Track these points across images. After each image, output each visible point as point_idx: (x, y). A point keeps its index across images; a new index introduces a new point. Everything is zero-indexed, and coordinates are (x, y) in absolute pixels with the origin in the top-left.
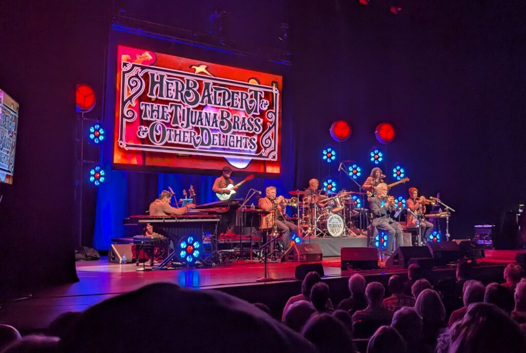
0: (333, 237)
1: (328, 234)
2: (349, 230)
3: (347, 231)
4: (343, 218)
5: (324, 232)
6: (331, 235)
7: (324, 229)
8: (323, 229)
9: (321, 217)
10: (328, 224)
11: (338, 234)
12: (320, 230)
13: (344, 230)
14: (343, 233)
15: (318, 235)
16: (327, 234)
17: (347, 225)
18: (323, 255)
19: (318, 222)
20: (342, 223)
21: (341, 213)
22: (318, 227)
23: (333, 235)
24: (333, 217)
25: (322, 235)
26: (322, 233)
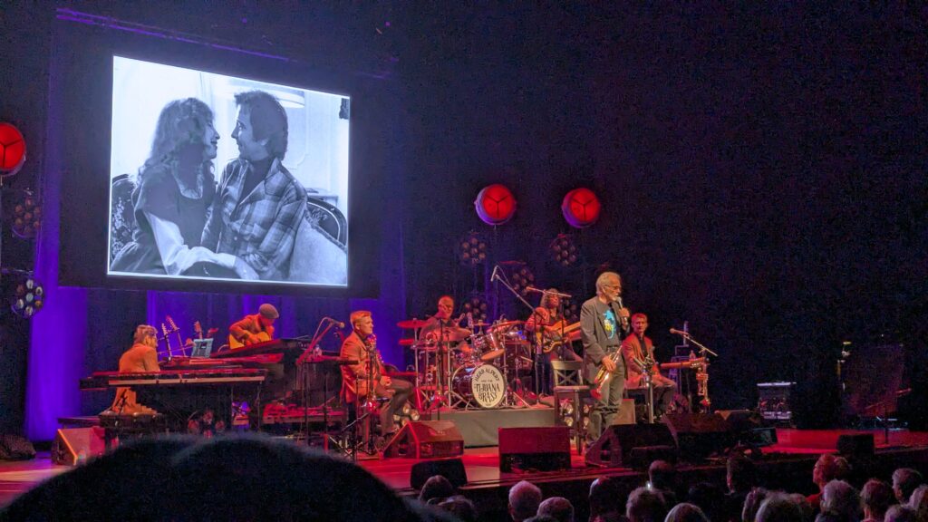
0: (484, 409)
1: (475, 404)
2: (516, 396)
3: (510, 397)
4: (502, 372)
5: (466, 398)
6: (479, 406)
7: (467, 394)
8: (464, 393)
9: (460, 371)
10: (474, 383)
11: (494, 404)
12: (458, 396)
13: (506, 395)
14: (504, 401)
15: (455, 405)
16: (471, 403)
17: (512, 386)
18: (465, 444)
20: (501, 383)
21: (499, 363)
22: (454, 390)
23: (483, 404)
24: (483, 371)
25: (462, 405)
26: (462, 402)
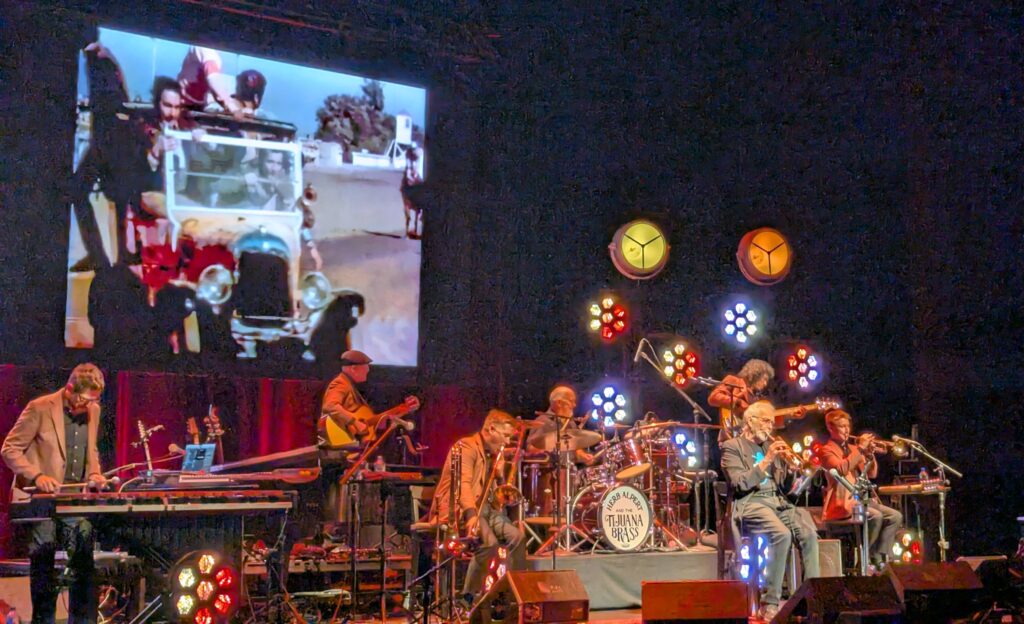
0: (619, 552)
2: (666, 533)
3: (658, 536)
5: (593, 537)
6: (612, 548)
7: (594, 530)
8: (590, 529)
9: (585, 495)
10: (605, 513)
11: (634, 545)
12: (580, 531)
13: (651, 532)
14: (649, 540)
15: (577, 546)
16: (600, 543)
17: (660, 518)
18: (592, 605)
19: (576, 509)
20: (644, 512)
21: (643, 483)
22: (575, 525)
23: (618, 545)
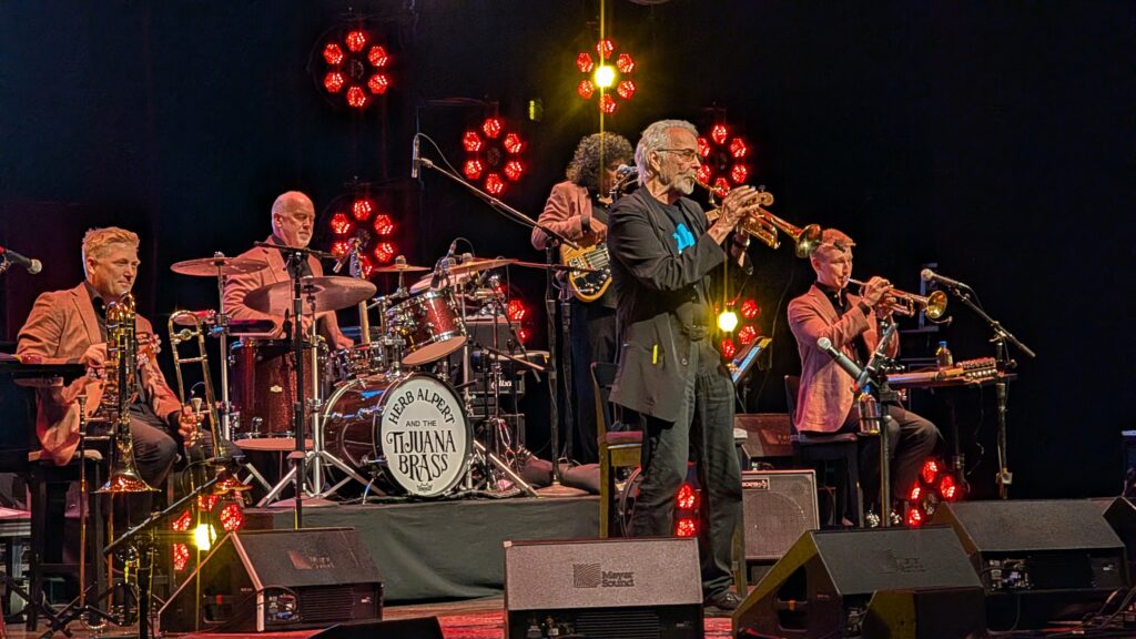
0: (414, 499)
1: (390, 486)
5: (364, 471)
7: (366, 460)
8: (358, 458)
9: (346, 395)
10: (387, 429)
11: (439, 486)
13: (470, 462)
14: (464, 481)
15: (332, 491)
16: (379, 483)
19: (330, 421)
20: (457, 426)
21: (447, 372)
23: (412, 487)
24: (409, 394)
25: (352, 491)
26: (353, 481)
